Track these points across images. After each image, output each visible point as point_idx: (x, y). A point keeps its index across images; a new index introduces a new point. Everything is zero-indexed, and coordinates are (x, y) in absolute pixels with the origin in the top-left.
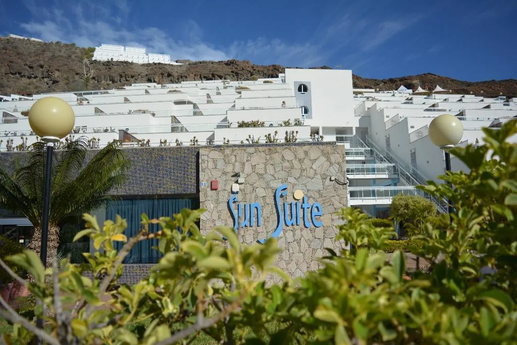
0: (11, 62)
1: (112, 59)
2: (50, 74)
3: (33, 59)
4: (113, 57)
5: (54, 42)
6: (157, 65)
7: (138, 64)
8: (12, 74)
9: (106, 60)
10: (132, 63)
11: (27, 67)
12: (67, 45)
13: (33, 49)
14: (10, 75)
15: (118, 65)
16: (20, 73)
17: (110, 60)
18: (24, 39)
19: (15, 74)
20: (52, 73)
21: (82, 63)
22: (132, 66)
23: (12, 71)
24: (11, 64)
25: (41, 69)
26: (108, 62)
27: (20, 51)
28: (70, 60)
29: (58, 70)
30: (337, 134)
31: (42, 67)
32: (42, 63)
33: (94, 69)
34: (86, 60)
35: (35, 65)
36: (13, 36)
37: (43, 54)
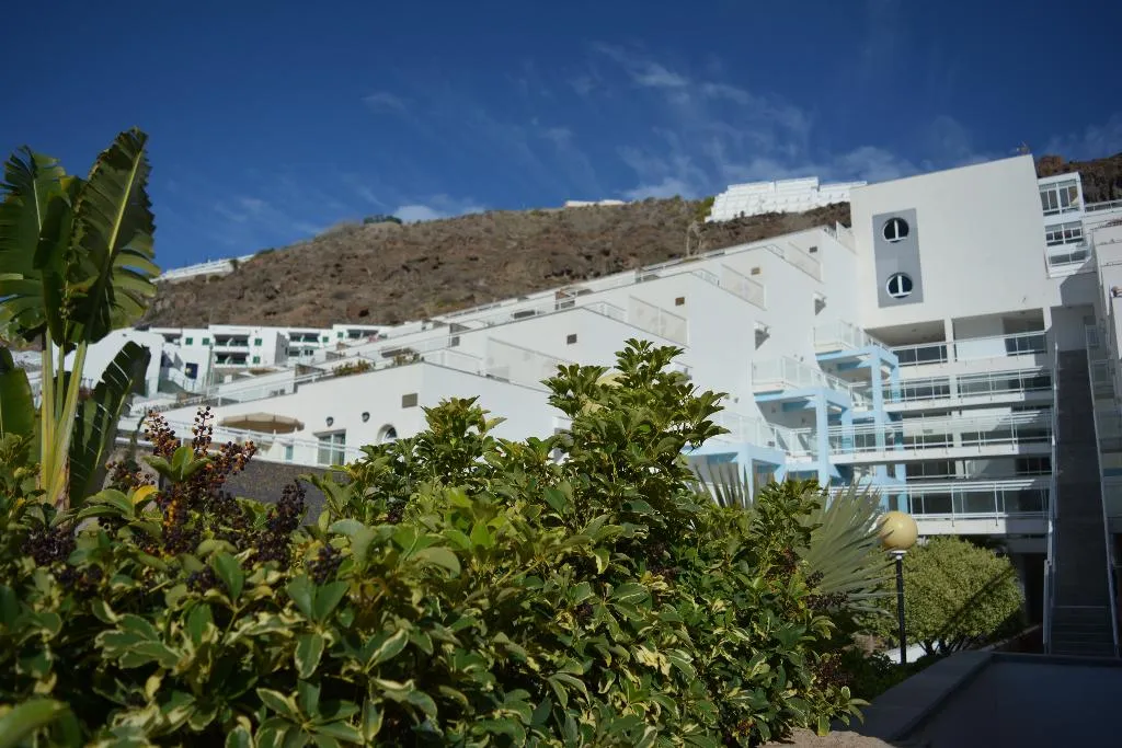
0: (554, 254)
1: (742, 213)
2: (620, 264)
3: (597, 240)
4: (745, 210)
5: (641, 201)
6: (838, 208)
7: (795, 214)
8: (556, 275)
9: (731, 217)
10: (784, 214)
11: (583, 259)
12: (663, 203)
13: (600, 220)
14: (553, 278)
15: (753, 224)
16: (569, 272)
17: (739, 216)
18: (588, 206)
19: (562, 274)
20: (623, 261)
21: (685, 231)
22: (784, 221)
23: (556, 271)
24: (554, 257)
25: (605, 259)
26: (736, 220)
27: (574, 230)
28: (661, 232)
29: (634, 255)
30: (1008, 331)
31: (606, 253)
32: (608, 245)
33: (706, 239)
34: (694, 226)
35: (594, 253)
36: (571, 204)
37: (614, 228)
